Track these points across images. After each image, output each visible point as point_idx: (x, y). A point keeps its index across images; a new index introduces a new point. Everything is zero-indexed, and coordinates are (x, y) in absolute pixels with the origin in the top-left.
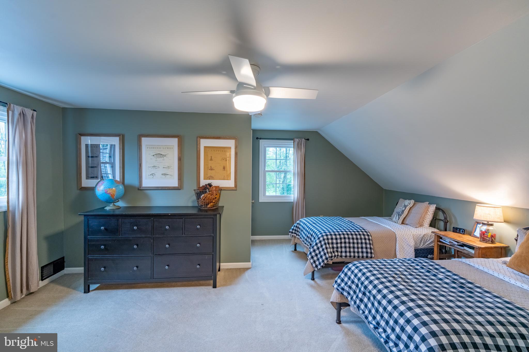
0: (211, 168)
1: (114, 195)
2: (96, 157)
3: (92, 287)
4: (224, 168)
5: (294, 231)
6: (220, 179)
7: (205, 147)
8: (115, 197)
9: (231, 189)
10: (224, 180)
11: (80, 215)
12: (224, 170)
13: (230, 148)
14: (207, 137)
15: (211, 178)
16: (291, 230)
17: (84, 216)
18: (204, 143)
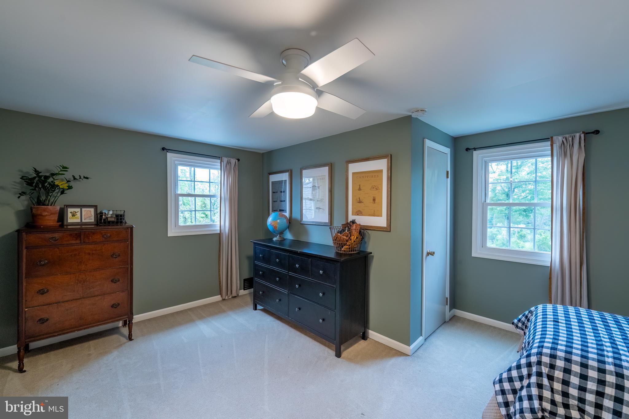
0: (359, 201)
1: (277, 227)
2: (277, 192)
3: (259, 307)
4: (374, 200)
5: (520, 325)
6: (370, 215)
7: (353, 174)
8: (277, 229)
9: (382, 230)
10: (374, 216)
11: (251, 241)
12: (375, 203)
13: (381, 171)
14: (355, 160)
15: (358, 213)
16: (516, 321)
17: (254, 243)
18: (354, 168)
